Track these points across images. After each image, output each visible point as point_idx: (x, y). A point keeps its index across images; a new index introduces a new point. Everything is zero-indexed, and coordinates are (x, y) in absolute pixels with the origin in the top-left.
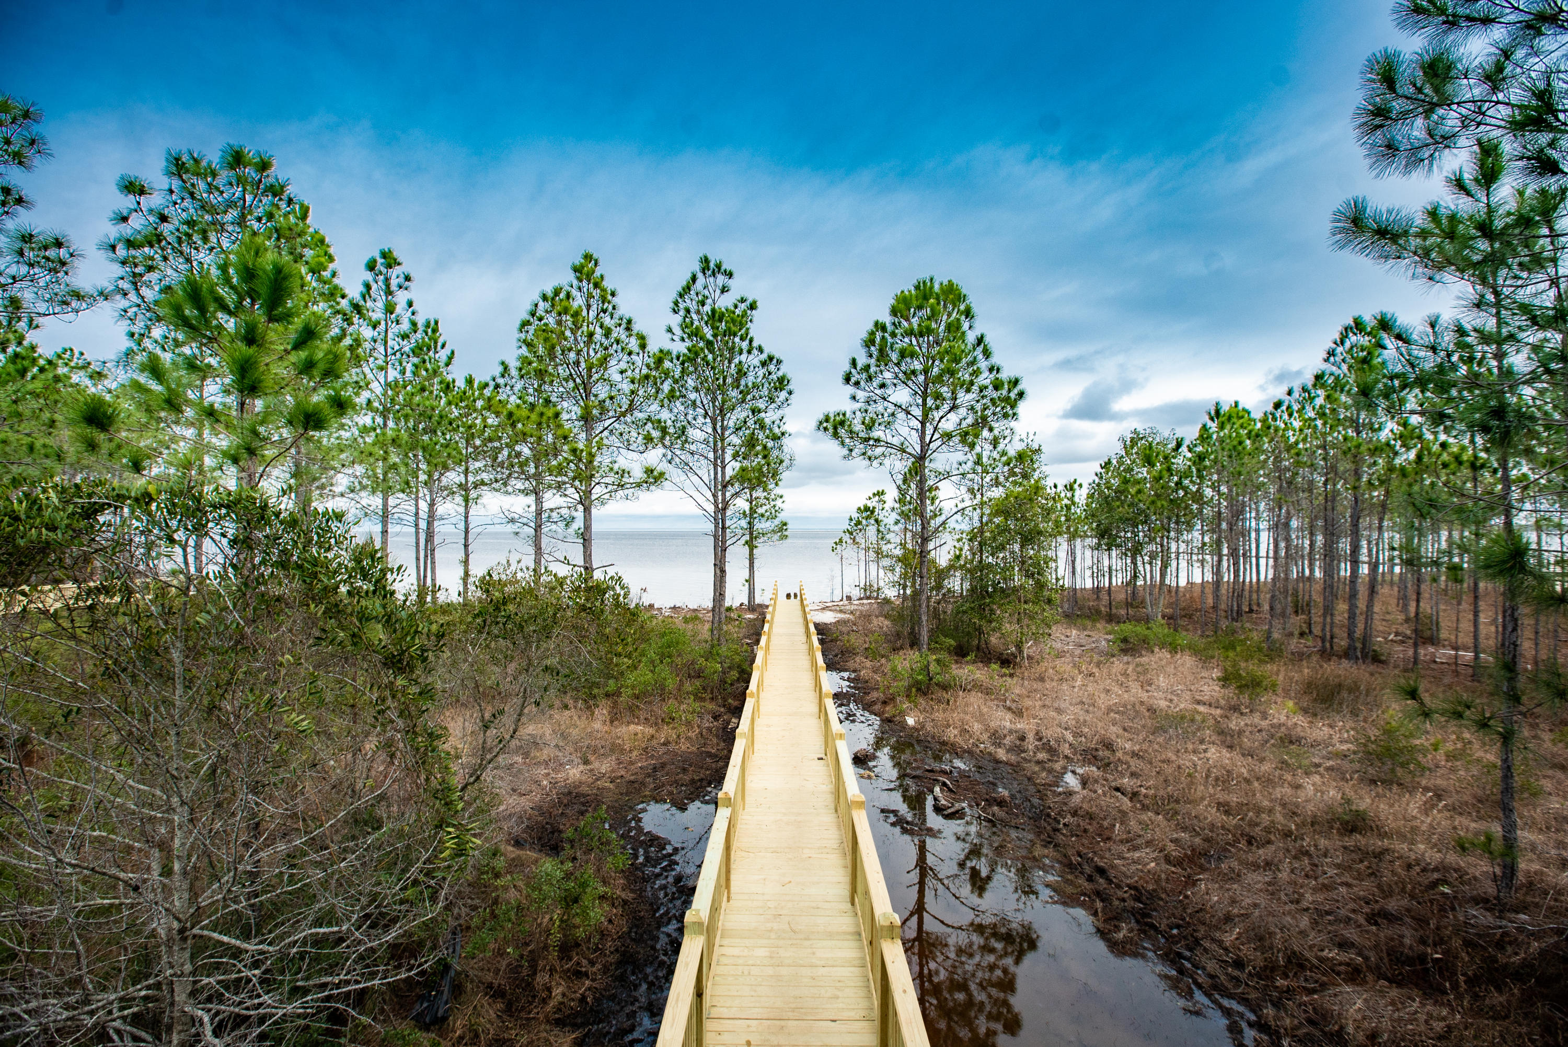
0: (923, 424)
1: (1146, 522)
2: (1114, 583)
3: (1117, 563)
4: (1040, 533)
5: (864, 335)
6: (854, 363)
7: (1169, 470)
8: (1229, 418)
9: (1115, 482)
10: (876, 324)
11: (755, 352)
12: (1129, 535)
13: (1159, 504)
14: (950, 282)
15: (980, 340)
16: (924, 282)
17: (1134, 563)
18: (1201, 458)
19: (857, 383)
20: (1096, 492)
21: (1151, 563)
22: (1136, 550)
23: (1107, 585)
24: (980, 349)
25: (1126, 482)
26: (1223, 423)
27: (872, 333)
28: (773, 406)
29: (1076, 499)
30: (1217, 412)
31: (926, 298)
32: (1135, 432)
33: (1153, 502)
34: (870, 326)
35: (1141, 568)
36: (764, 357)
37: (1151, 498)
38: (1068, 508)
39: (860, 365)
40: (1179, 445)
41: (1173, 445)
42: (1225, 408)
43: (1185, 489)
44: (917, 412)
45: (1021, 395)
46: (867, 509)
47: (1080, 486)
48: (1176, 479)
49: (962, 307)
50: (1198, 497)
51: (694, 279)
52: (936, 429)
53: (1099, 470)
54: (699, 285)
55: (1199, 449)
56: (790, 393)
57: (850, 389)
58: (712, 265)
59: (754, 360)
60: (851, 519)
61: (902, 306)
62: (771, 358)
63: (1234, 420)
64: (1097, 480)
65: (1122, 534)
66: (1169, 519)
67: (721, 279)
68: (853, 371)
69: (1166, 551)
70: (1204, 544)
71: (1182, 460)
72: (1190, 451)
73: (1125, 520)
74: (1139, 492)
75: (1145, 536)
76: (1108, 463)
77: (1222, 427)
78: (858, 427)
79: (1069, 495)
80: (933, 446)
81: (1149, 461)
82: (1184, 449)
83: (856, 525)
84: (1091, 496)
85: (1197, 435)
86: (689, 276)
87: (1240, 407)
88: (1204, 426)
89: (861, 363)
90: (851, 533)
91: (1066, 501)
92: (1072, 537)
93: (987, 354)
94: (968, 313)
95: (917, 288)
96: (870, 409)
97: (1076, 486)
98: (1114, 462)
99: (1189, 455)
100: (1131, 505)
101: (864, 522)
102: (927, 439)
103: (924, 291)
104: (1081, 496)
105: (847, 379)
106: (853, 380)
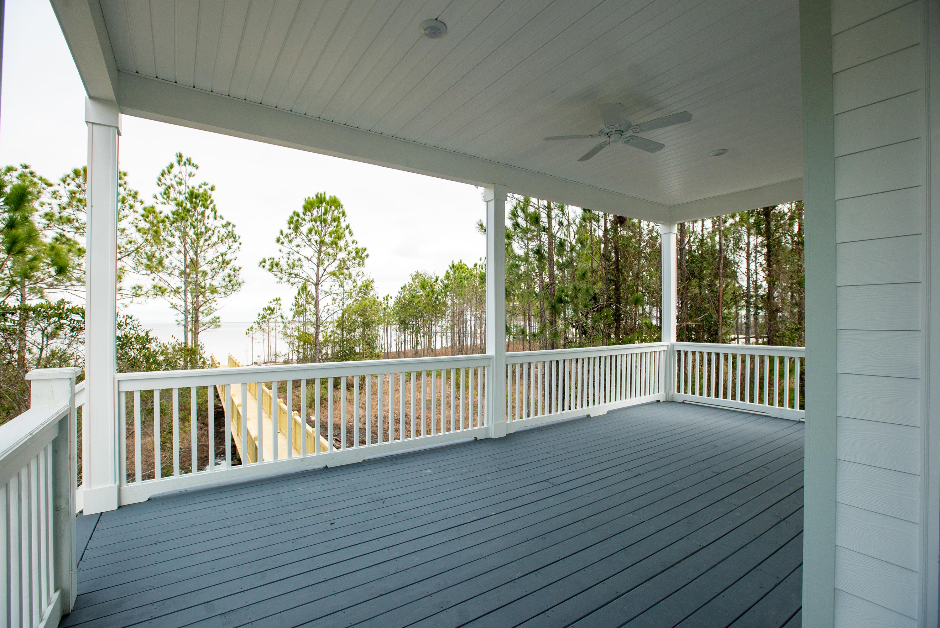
0: (318, 267)
1: (422, 316)
2: (407, 349)
3: (408, 338)
4: (373, 322)
5: (288, 218)
6: (282, 233)
7: (432, 291)
8: (458, 269)
9: (408, 297)
10: (294, 213)
11: (218, 219)
12: (414, 323)
13: (428, 308)
14: (334, 197)
15: (348, 227)
16: (321, 194)
17: (416, 337)
18: (446, 286)
19: (282, 243)
20: (398, 302)
21: (424, 337)
22: (417, 331)
23: (403, 350)
24: (348, 230)
25: (413, 297)
26: (455, 271)
27: (292, 218)
28: (230, 251)
29: (389, 305)
30: (453, 265)
31: (321, 203)
32: (417, 272)
33: (425, 307)
34: (291, 214)
35: (419, 339)
36: (224, 222)
37: (424, 305)
38: (385, 309)
39: (284, 233)
40: (437, 280)
41: (434, 279)
42: (456, 263)
43: (439, 301)
44: (315, 260)
45: (367, 256)
46: (269, 309)
47: (391, 298)
48: (435, 296)
49: (341, 210)
50: (445, 304)
51: (172, 166)
52: (325, 270)
53: (400, 290)
54: (175, 170)
55: (446, 282)
56: (240, 244)
57: (279, 246)
58: (184, 159)
59: (219, 223)
60: (259, 315)
61: (309, 206)
62: (229, 224)
63: (460, 269)
64: (399, 295)
65: (411, 323)
66: (432, 315)
67: (190, 169)
68: (281, 237)
69: (430, 331)
70: (447, 327)
71: (439, 286)
72: (441, 282)
73: (411, 316)
74: (419, 302)
75: (421, 324)
76: (405, 287)
77: (455, 272)
78: (285, 267)
79: (386, 302)
80: (323, 278)
81: (423, 287)
82: (439, 281)
83: (262, 318)
84: (396, 303)
85: (444, 275)
86: (168, 164)
87: (462, 263)
88: (447, 272)
89: (285, 233)
90: (259, 323)
91: (384, 306)
92: (388, 324)
93: (351, 234)
94: (344, 214)
95: (317, 196)
96: (290, 257)
97: (389, 298)
98: (407, 286)
99: (441, 284)
100: (415, 308)
101: (268, 317)
102: (320, 275)
103: (320, 200)
104: (391, 303)
105: (278, 241)
106: (281, 241)
